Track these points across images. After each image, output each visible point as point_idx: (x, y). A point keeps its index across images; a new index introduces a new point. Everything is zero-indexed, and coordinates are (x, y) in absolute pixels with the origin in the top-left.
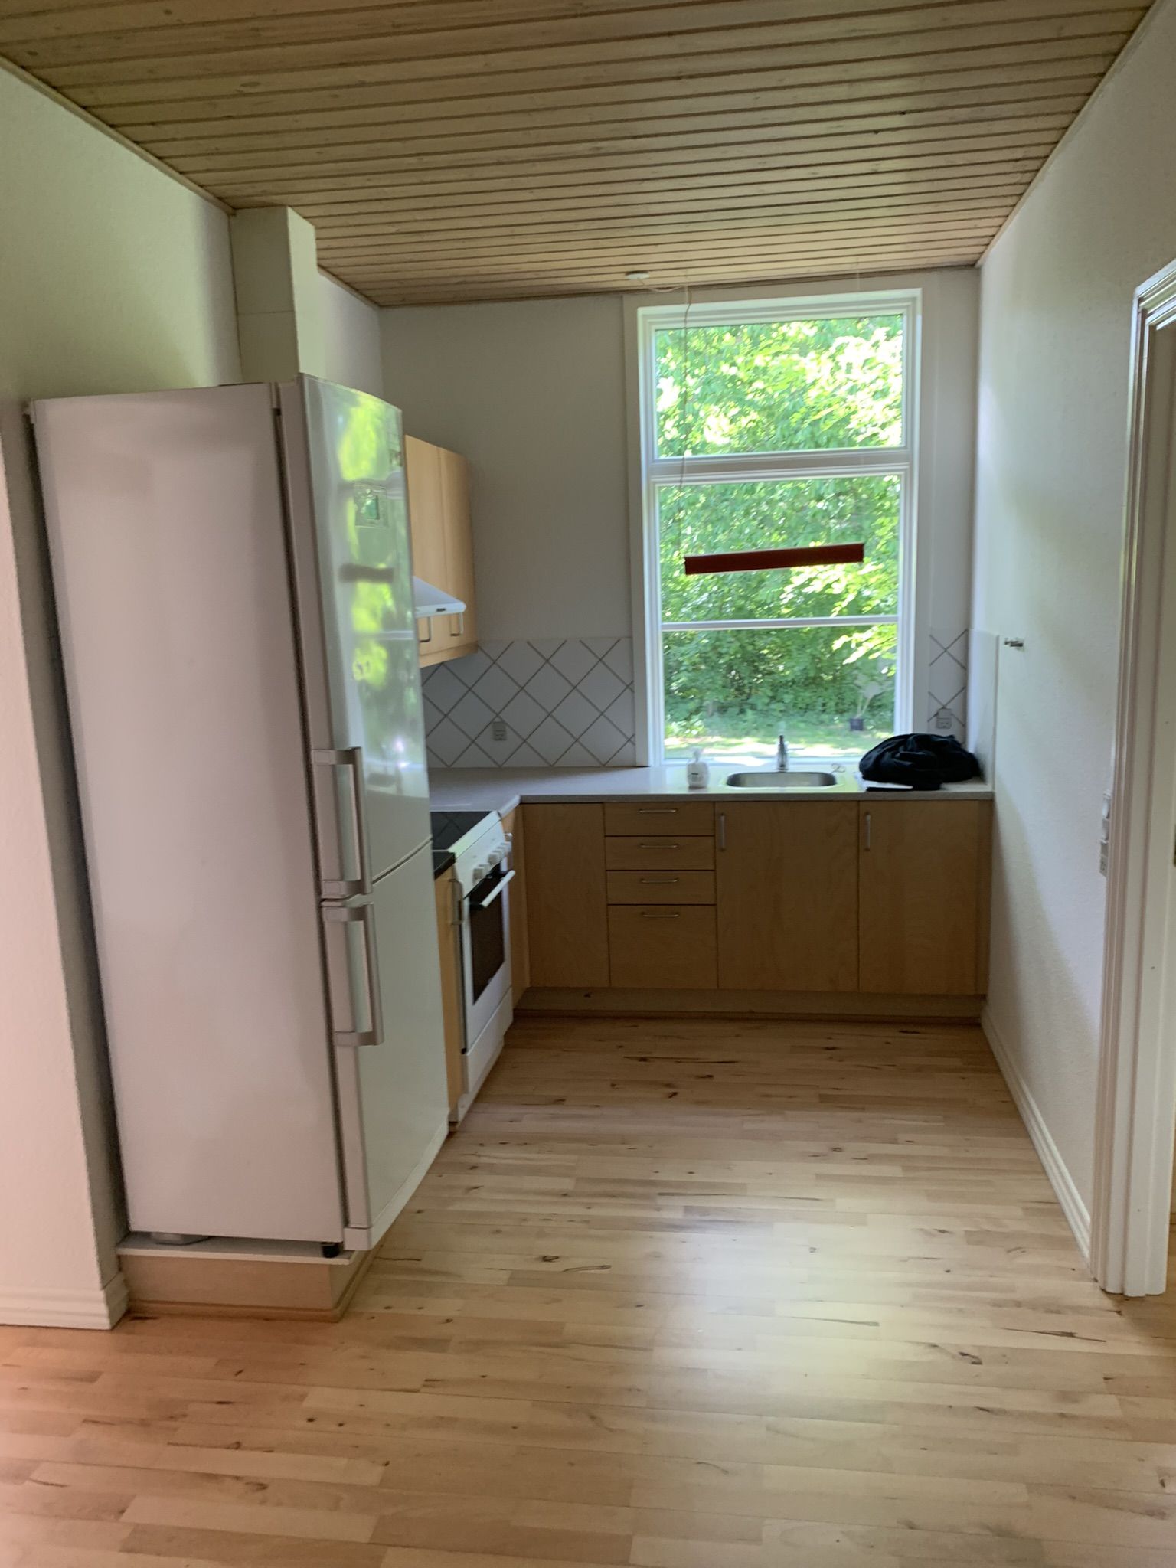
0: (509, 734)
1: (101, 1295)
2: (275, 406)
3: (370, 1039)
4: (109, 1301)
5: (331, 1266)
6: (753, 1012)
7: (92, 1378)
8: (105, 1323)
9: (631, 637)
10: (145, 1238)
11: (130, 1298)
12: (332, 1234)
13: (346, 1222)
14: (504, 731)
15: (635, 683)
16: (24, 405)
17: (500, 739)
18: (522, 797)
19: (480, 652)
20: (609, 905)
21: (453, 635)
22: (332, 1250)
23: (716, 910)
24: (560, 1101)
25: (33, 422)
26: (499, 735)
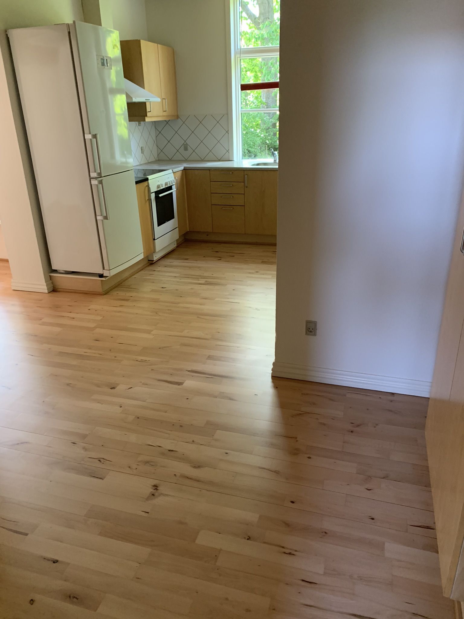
0: (189, 148)
1: (45, 284)
2: (68, 31)
3: (106, 218)
4: (47, 286)
5: (102, 280)
6: (257, 242)
7: (41, 300)
8: (47, 291)
9: (227, 114)
10: (55, 271)
11: (54, 287)
12: (101, 272)
13: (104, 268)
14: (187, 147)
15: (229, 130)
16: (6, 31)
17: (186, 150)
18: (184, 167)
19: (179, 119)
20: (212, 205)
21: (164, 111)
22: (101, 276)
23: (245, 207)
24: (187, 259)
25: (8, 36)
26: (186, 149)
